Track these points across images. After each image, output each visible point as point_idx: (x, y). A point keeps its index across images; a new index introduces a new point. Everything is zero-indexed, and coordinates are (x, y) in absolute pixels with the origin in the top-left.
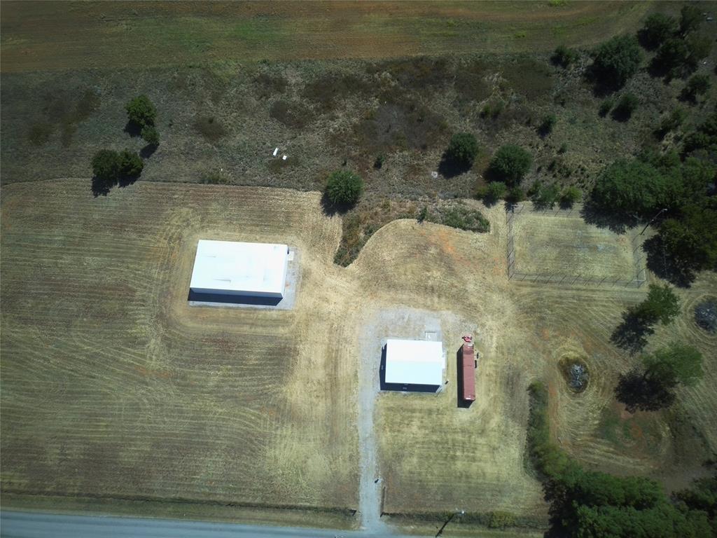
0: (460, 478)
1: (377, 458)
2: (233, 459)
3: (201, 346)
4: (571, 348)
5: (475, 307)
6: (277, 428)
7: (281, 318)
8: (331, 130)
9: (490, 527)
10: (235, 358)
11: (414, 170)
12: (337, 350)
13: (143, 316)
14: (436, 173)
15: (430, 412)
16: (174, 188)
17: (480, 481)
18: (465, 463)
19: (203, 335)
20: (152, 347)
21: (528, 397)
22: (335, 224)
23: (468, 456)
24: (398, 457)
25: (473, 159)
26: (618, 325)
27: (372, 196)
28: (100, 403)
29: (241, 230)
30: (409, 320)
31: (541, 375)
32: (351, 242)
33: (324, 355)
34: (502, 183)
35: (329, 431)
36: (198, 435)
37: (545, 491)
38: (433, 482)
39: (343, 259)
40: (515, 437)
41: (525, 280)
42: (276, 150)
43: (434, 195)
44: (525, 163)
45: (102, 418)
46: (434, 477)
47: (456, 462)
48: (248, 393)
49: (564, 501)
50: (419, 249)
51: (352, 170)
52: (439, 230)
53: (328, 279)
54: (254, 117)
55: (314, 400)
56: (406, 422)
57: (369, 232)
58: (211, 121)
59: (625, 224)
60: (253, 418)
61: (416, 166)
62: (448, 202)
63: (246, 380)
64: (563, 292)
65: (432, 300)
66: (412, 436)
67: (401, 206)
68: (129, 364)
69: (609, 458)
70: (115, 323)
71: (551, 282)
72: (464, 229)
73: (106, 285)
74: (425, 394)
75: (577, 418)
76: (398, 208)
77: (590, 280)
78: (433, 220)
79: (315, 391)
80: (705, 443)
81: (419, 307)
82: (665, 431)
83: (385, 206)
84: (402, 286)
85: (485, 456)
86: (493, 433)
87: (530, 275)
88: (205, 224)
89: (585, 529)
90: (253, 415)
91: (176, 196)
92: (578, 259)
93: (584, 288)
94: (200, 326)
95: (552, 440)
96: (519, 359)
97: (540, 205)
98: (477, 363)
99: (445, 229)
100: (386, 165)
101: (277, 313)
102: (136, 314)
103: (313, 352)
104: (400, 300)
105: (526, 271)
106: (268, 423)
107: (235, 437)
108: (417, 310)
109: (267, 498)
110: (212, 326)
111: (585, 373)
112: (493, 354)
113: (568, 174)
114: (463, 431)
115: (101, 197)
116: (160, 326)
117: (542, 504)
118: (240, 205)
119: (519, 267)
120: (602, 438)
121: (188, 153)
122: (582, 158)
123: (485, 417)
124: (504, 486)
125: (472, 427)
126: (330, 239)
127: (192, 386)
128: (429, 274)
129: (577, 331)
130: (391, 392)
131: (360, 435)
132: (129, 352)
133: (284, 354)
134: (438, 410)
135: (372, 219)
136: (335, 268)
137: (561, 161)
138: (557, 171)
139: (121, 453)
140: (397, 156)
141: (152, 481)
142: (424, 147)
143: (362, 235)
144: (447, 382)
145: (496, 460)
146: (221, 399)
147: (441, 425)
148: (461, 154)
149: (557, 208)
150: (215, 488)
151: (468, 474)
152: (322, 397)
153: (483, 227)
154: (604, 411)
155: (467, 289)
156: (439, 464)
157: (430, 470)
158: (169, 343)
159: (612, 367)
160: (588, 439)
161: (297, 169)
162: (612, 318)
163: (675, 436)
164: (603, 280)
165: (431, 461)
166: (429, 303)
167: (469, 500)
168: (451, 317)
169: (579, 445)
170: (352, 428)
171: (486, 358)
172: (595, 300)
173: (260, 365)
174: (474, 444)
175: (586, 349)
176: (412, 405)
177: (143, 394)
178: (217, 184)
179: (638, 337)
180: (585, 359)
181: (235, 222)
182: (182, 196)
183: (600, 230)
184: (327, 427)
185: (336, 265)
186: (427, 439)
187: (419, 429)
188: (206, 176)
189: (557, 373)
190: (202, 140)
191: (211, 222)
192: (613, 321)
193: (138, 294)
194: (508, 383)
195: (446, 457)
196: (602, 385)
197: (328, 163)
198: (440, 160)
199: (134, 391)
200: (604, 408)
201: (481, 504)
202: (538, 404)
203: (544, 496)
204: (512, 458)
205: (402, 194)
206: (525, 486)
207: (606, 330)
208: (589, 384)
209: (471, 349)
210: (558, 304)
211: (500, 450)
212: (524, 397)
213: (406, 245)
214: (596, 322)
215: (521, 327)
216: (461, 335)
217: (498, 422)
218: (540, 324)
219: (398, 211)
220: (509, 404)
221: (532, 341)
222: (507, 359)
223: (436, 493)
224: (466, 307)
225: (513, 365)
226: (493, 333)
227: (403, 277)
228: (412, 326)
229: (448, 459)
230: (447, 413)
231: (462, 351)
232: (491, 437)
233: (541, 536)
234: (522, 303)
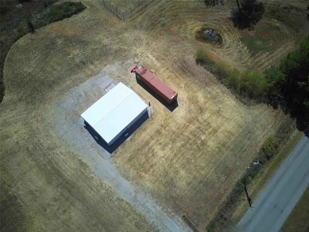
0: (220, 150)
1: (157, 203)
4: (194, 26)
9: (268, 158)
12: (50, 161)
14: (20, 4)
15: (158, 132)
17: (233, 139)
18: (213, 138)
21: (202, 68)
23: (210, 133)
24: (170, 184)
30: (85, 93)
31: (195, 51)
33: (40, 176)
35: (100, 227)
37: (269, 105)
38: (208, 173)
40: (221, 94)
46: (206, 169)
47: (208, 144)
49: (283, 99)
50: (49, 48)
52: (52, 28)
55: (64, 217)
56: (150, 155)
64: (159, 3)
65: (89, 70)
66: (163, 159)
69: (272, 58)
71: (148, 5)
72: (69, 16)
74: (144, 125)
75: (235, 55)
78: (42, 25)
79: (58, 209)
80: (297, 9)
81: (85, 81)
82: (275, 23)
84: (59, 78)
85: (219, 122)
86: (207, 104)
87: (133, 10)
96: (175, 54)
99: (55, 25)
103: (29, 183)
104: (66, 87)
108: (86, 83)
111: (213, 31)
112: (159, 64)
114: (190, 122)
117: (277, 113)
119: (123, 11)
120: (257, 53)
123: (193, 100)
124: (247, 127)
125: (192, 114)
128: (71, 56)
129: (187, 16)
130: (119, 148)
131: (127, 201)
134: (162, 125)
145: (227, 117)
147: (174, 133)
151: (222, 143)
152: (69, 208)
154: (242, 40)
155: (105, 44)
156: (200, 157)
157: (198, 168)
159: (221, 18)
160: (252, 59)
163: (283, 21)
165: (193, 161)
166: (89, 72)
167: (240, 157)
168: (112, 68)
169: (253, 67)
170: (116, 203)
171: (157, 70)
174: (205, 121)
175: (201, 21)
176: (142, 141)
180: (205, 25)
184: (95, 225)
186: (175, 151)
187: (163, 150)
189: (201, 43)
194: (184, 71)
195: (199, 148)
196: (227, 29)
200: (240, 39)
201: (249, 152)
202: (210, 66)
203: (272, 108)
204: (233, 107)
205: (5, 29)
206: (257, 113)
207: (199, 3)
208: (221, 35)
209: (143, 69)
210: (163, 11)
211: (222, 109)
212: (200, 70)
213: (37, 52)
214: (190, 3)
215: (157, 39)
216: (129, 72)
217: (203, 96)
218: (166, 28)
219: (10, 39)
220: (197, 81)
221: (171, 40)
222: (169, 59)
223: (218, 178)
224: (115, 55)
225: (175, 60)
226: (146, 54)
227: (54, 72)
228: (92, 94)
229: (201, 148)
230: (169, 121)
231: (138, 77)
232: (209, 107)
233: (296, 131)
234: (144, 26)
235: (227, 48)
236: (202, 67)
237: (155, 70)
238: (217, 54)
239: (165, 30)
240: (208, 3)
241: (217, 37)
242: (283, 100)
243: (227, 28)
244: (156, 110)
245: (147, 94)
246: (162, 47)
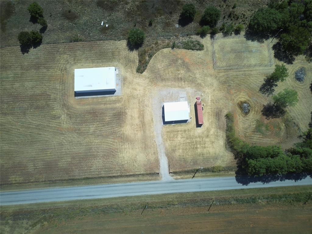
0: (200, 155)
2: (106, 159)
3: (84, 116)
4: (243, 97)
5: (200, 85)
6: (122, 145)
7: (117, 99)
8: (127, 10)
9: (213, 172)
10: (100, 119)
11: (167, 25)
12: (143, 110)
13: (56, 106)
14: (178, 25)
15: (185, 131)
16: (58, 46)
17: (208, 155)
18: (202, 149)
19: (84, 111)
20: (63, 118)
21: (225, 120)
22: (134, 55)
23: (202, 147)
24: (174, 151)
25: (194, 16)
26: (262, 84)
27: (149, 39)
28: (46, 144)
29: (93, 63)
30: (172, 93)
31: (230, 110)
32: (143, 62)
33: (138, 113)
34: (208, 26)
36: (90, 152)
37: (234, 156)
38: (189, 158)
39: (140, 70)
40: (221, 136)
41: (221, 70)
42: (102, 22)
43: (178, 36)
44: (218, 16)
45: (47, 150)
46: (189, 156)
47: (198, 149)
48: (107, 133)
49: (242, 159)
50: (174, 61)
51: (139, 28)
52: (182, 52)
53: (135, 80)
54: (90, 7)
55: (136, 132)
56: (175, 136)
57: (150, 57)
58: (70, 12)
59: (264, 38)
60: (111, 143)
61: (168, 23)
62: (184, 38)
63: (106, 128)
64: (238, 73)
65: (181, 84)
66: (179, 141)
67: (163, 43)
68: (54, 127)
69: (260, 140)
70: (45, 110)
71: (233, 69)
72: (193, 50)
73: (37, 94)
74: (182, 124)
75: (246, 126)
76: (162, 44)
77: (250, 66)
78: (178, 47)
79: (136, 128)
80: (299, 129)
81: (176, 87)
82: (283, 126)
83: (156, 43)
84: (168, 79)
85: (209, 146)
86: (212, 136)
87: (223, 67)
88: (76, 61)
89: (252, 168)
90: (111, 141)
91: (60, 50)
92: (244, 57)
93: (247, 70)
94: (82, 107)
95: (236, 136)
96: (221, 104)
97: (226, 34)
98: (203, 108)
99: (184, 51)
100: (154, 24)
101: (115, 97)
102: (53, 105)
103: (133, 112)
104: (167, 85)
105: (221, 65)
106: (118, 144)
107: (105, 151)
108: (176, 89)
109: (123, 173)
110: (87, 107)
111: (249, 106)
112: (210, 104)
113: (238, 18)
114: (199, 137)
115: (26, 54)
116: (65, 109)
117: (234, 161)
118: (90, 50)
119: (218, 64)
120: (257, 132)
121: (62, 29)
122: (244, 10)
123: (208, 130)
124: (218, 156)
125: (203, 135)
126: (134, 62)
127: (83, 133)
128: (179, 72)
129: (244, 89)
130: (168, 125)
131: (157, 144)
132: (54, 122)
133: (120, 115)
134: (188, 130)
135: (151, 50)
136: (138, 75)
137: (234, 12)
138: (232, 17)
139: (59, 163)
140: (159, 19)
141: (74, 172)
142: (171, 13)
143: (147, 58)
144: (191, 118)
145: (214, 147)
146: (97, 137)
147: (190, 136)
148: (188, 14)
149: (233, 35)
150: (100, 172)
151: (203, 153)
152: (139, 131)
153: (201, 48)
154: (258, 121)
155: (196, 77)
156: (191, 151)
157: (187, 154)
158: (70, 116)
159: (260, 102)
160: (251, 133)
161: (113, 30)
162: (259, 81)
163: (287, 128)
164: (255, 66)
165: (187, 150)
167: (204, 163)
168: (190, 90)
169: (248, 137)
170: (153, 141)
171: (207, 106)
172: (252, 75)
173: (111, 120)
174: (205, 141)
175: (249, 96)
176: (177, 129)
177: (63, 139)
178: (78, 42)
179: (270, 88)
180: (249, 100)
181: (89, 59)
182: (63, 50)
183: (253, 43)
184: (143, 142)
185: (137, 73)
186: (185, 142)
187: (181, 138)
188: (72, 39)
189: (237, 108)
190: (67, 21)
191: (79, 60)
192: (260, 83)
193: (52, 96)
194: (217, 115)
195: (193, 148)
196: (256, 110)
197: (128, 26)
198: (179, 18)
199: (59, 138)
201: (209, 164)
202: (229, 122)
203: (234, 158)
204: (220, 145)
205: (163, 37)
206: (226, 155)
208: (251, 111)
209: (200, 103)
210: (236, 78)
211: (215, 142)
212: (223, 120)
213: (168, 60)
214: (253, 84)
215: (220, 91)
216: (195, 97)
217: (213, 131)
218: (229, 88)
219: (162, 45)
220: (218, 124)
221: (226, 96)
222: (216, 105)
223: (191, 162)
224: (196, 85)
225: (218, 107)
226: (209, 95)
227: (167, 75)
228: (174, 96)
230: (192, 130)
231: (196, 104)
232: (211, 138)
233: (234, 173)
234: (220, 80)
235: (246, 119)
238: (239, 118)
240: (261, 90)
241: (247, 111)
244: (191, 122)
245: (194, 113)
246: (218, 97)
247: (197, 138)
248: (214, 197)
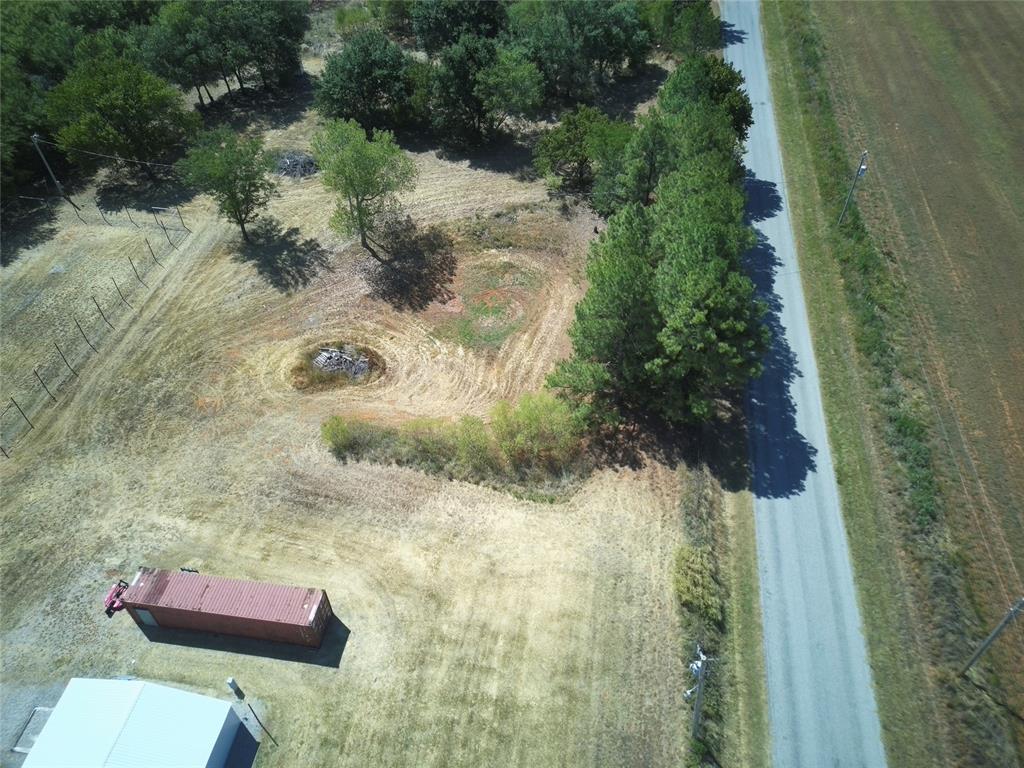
0: (572, 696)
4: (274, 361)
9: (720, 626)
17: (585, 630)
18: (525, 668)
21: (365, 464)
23: (506, 656)
26: (255, 272)
31: (315, 429)
37: (617, 466)
40: (465, 512)
41: (37, 419)
47: (521, 700)
49: (641, 431)
59: (35, 226)
69: (544, 343)
71: (81, 366)
75: (444, 381)
77: (124, 297)
80: (527, 208)
82: (497, 257)
85: (511, 602)
86: (444, 567)
92: (56, 308)
93: (136, 310)
95: (489, 436)
96: (251, 468)
111: (340, 348)
114: (420, 660)
117: (651, 477)
120: (499, 348)
123: (390, 583)
124: (602, 564)
125: (414, 629)
129: (237, 343)
134: (325, 742)
145: (525, 571)
147: (383, 741)
151: (561, 667)
154: (437, 334)
159: (346, 305)
160: (495, 371)
162: (233, 278)
163: (510, 245)
164: (139, 278)
167: (643, 677)
168: (13, 644)
169: (509, 388)
171: (210, 553)
172: (177, 298)
174: (468, 627)
175: (288, 337)
179: (295, 250)
180: (309, 342)
189: (320, 398)
192: (241, 277)
194: (309, 506)
195: (501, 737)
196: (379, 327)
200: (431, 334)
201: (655, 639)
202: (388, 447)
203: (630, 470)
204: (524, 530)
206: (602, 507)
207: (256, 294)
208: (370, 347)
209: (151, 577)
210: (144, 361)
211: (497, 556)
212: (362, 475)
214: (229, 305)
215: (164, 451)
216: (96, 619)
217: (414, 549)
218: (180, 407)
220: (370, 512)
221: (217, 434)
222: (239, 495)
224: (10, 588)
225: (261, 485)
226: (143, 521)
229: (508, 730)
230: (346, 707)
231: (146, 616)
232: (454, 574)
233: (729, 499)
234: (95, 435)
235: (409, 374)
236: (362, 462)
237: (200, 557)
238: (389, 402)
239: (180, 413)
240: (284, 282)
241: (362, 358)
242: (639, 434)
243: (377, 322)
244: (272, 698)
245: (209, 660)
246: (196, 470)
247: (421, 679)
248: (930, 672)
